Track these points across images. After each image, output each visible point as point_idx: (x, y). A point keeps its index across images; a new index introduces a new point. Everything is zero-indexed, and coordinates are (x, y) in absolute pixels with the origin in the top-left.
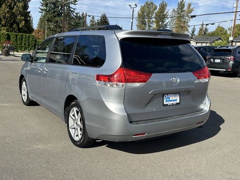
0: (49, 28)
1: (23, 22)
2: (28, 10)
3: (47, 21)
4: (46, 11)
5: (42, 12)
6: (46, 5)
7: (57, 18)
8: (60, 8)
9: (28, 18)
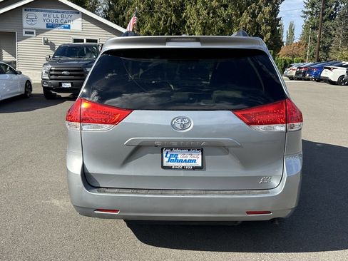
0: (314, 40)
1: (269, 34)
2: (278, 16)
3: (312, 28)
4: (312, 14)
5: (305, 17)
6: (313, 5)
7: (328, 23)
8: (333, 7)
9: (278, 28)
